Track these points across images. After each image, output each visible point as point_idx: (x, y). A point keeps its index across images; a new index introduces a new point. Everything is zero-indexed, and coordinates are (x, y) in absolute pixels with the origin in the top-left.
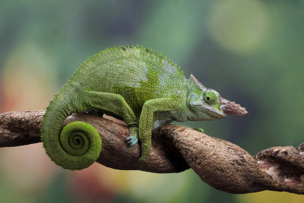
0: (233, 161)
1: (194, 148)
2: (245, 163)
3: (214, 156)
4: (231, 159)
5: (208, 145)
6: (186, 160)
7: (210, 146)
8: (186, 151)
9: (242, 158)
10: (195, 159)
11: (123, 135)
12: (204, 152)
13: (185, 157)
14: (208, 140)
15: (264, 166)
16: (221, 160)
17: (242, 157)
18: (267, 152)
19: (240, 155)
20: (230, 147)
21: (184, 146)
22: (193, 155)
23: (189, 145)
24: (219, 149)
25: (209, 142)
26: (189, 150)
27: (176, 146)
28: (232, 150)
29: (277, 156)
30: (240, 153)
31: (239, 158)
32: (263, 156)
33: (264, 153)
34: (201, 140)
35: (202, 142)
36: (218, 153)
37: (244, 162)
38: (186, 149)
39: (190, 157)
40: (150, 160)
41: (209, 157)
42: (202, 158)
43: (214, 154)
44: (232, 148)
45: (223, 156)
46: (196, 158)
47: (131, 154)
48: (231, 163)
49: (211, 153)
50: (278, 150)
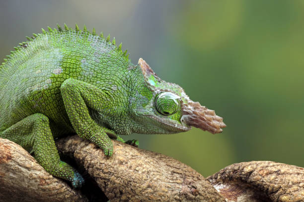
0: (180, 195)
1: (117, 177)
2: (198, 196)
3: (150, 190)
4: (177, 191)
5: (140, 172)
6: (106, 194)
7: (143, 173)
8: (105, 182)
9: (193, 189)
10: (118, 195)
11: (5, 160)
12: (133, 184)
13: (103, 190)
14: (139, 162)
15: (230, 194)
16: (160, 196)
17: (193, 187)
18: (235, 171)
19: (190, 184)
20: (176, 170)
21: (102, 175)
22: (116, 188)
23: (109, 173)
24: (158, 177)
25: (141, 165)
26: (109, 180)
27: (90, 172)
28: (178, 176)
29: (249, 180)
30: (190, 180)
31: (189, 190)
32: (228, 177)
33: (229, 172)
34: (129, 164)
35: (131, 167)
36: (155, 184)
37: (196, 195)
38: (105, 179)
39: (112, 191)
40: (50, 196)
41: (140, 191)
42: (130, 194)
43: (149, 186)
44: (178, 171)
45: (163, 188)
46: (121, 193)
47: (17, 189)
48: (176, 199)
49: (145, 186)
50: (252, 169)
